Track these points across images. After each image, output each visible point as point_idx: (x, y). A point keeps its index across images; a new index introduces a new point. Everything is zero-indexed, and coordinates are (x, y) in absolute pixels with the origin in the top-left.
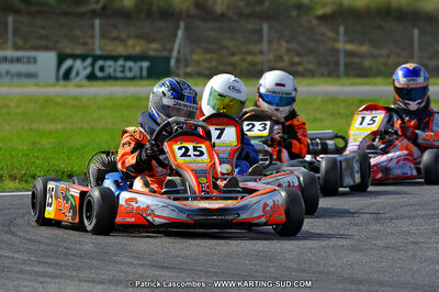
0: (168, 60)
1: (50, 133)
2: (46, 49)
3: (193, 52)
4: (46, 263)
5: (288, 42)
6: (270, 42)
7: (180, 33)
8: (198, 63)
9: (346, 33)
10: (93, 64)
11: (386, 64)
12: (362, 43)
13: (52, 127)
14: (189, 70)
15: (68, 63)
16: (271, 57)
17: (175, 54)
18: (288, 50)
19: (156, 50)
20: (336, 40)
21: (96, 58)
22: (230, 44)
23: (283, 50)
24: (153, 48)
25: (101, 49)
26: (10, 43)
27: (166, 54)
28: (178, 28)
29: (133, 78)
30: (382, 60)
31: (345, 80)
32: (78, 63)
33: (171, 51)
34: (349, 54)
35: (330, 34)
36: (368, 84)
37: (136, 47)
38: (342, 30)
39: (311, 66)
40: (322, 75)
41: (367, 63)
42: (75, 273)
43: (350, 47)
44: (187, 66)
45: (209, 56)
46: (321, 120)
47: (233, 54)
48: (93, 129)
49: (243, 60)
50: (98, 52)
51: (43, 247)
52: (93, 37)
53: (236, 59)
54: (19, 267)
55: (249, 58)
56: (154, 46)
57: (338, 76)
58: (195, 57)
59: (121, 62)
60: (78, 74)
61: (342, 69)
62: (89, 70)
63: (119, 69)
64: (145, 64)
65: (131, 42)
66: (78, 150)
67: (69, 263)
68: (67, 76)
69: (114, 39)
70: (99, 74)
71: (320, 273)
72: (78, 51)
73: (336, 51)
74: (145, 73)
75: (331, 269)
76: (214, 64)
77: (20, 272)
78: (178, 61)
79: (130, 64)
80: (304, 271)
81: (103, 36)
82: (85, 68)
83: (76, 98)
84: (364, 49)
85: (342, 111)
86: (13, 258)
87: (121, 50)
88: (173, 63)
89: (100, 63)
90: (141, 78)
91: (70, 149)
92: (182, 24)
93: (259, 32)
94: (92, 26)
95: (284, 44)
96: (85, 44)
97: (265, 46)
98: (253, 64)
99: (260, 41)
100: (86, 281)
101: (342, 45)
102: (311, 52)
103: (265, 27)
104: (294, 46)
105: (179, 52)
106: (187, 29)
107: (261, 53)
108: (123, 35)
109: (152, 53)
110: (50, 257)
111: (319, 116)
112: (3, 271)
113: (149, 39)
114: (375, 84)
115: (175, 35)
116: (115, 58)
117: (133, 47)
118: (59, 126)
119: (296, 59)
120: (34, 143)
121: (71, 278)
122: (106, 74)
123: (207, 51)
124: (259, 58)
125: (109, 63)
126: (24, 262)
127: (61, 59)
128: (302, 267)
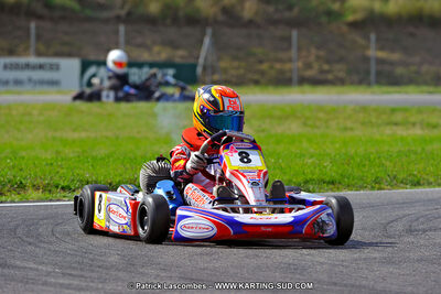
0: (194, 67)
1: (74, 141)
2: (69, 55)
3: (219, 59)
4: (70, 275)
5: (318, 48)
6: (299, 49)
7: (207, 41)
8: (225, 71)
9: (378, 40)
11: (418, 73)
12: (393, 50)
13: (76, 135)
14: (216, 77)
15: (92, 70)
16: (300, 64)
17: (201, 61)
18: (318, 58)
19: (182, 57)
20: (368, 48)
22: (259, 51)
23: (312, 58)
24: (180, 55)
26: (32, 49)
27: (191, 61)
28: (204, 34)
30: (413, 68)
31: (376, 88)
33: (198, 58)
34: (380, 61)
35: (361, 41)
36: (400, 92)
37: (163, 54)
38: (373, 37)
39: (342, 74)
40: (352, 83)
41: (399, 71)
42: (100, 286)
43: (381, 54)
44: (213, 73)
45: (236, 64)
46: (352, 129)
47: (261, 62)
48: (117, 138)
49: (272, 68)
51: (68, 259)
52: (118, 43)
53: (265, 67)
54: (44, 279)
55: (278, 66)
56: (181, 53)
57: (369, 84)
58: (223, 64)
59: (146, 70)
61: (373, 77)
63: (145, 76)
64: (171, 72)
65: (156, 49)
66: (102, 159)
67: (94, 275)
69: (139, 46)
71: (353, 286)
72: (103, 57)
73: (366, 59)
75: (364, 282)
76: (242, 71)
77: (45, 284)
78: (205, 68)
80: (335, 284)
81: (128, 42)
84: (396, 56)
85: (374, 120)
86: (37, 270)
87: (146, 56)
88: (199, 70)
91: (94, 158)
92: (209, 31)
93: (288, 39)
94: (117, 32)
95: (313, 51)
97: (293, 53)
98: (281, 72)
99: (289, 48)
101: (373, 53)
102: (341, 60)
103: (295, 34)
104: (322, 53)
105: (206, 59)
106: (214, 35)
107: (290, 60)
108: (149, 42)
109: (178, 60)
110: (74, 268)
111: (349, 124)
112: (27, 283)
113: (174, 45)
114: (406, 93)
115: (201, 42)
116: (140, 65)
117: (159, 53)
118: (83, 135)
119: (326, 67)
120: (58, 153)
123: (235, 58)
124: (287, 66)
126: (48, 274)
127: (85, 66)
128: (334, 280)
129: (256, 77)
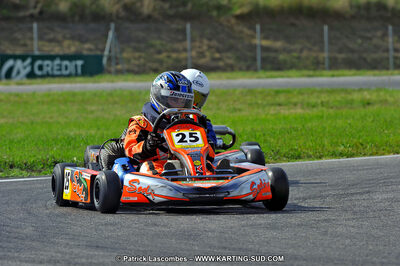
0: (100, 58)
3: (122, 51)
5: (210, 39)
6: (193, 40)
7: (111, 34)
8: (128, 61)
9: (262, 30)
10: (32, 64)
11: (299, 58)
12: (276, 39)
14: (119, 67)
15: (10, 63)
16: (194, 54)
17: (106, 53)
18: (210, 47)
19: (90, 50)
20: (253, 37)
21: (35, 58)
22: (157, 42)
23: (205, 48)
24: (87, 48)
25: (39, 50)
27: (99, 53)
28: (109, 29)
29: (69, 76)
30: (295, 54)
31: (261, 73)
32: (19, 64)
33: (103, 50)
34: (265, 49)
35: (247, 31)
36: (282, 77)
37: (71, 47)
38: (258, 27)
39: (230, 62)
40: (241, 69)
41: (282, 57)
42: (16, 255)
43: (266, 43)
44: (117, 63)
45: (137, 54)
46: (240, 110)
47: (159, 52)
49: (169, 57)
50: (37, 53)
52: (32, 39)
53: (162, 56)
55: (174, 55)
56: (87, 46)
57: (256, 70)
58: (125, 55)
59: (57, 62)
60: (18, 73)
61: (259, 63)
62: (28, 69)
63: (56, 68)
64: (80, 63)
65: (66, 43)
67: (11, 245)
68: (8, 75)
69: (51, 41)
70: (38, 72)
72: (19, 52)
73: (253, 47)
74: (79, 71)
76: (142, 61)
78: (109, 59)
79: (66, 63)
80: (225, 248)
81: (41, 38)
82: (25, 68)
83: (17, 95)
84: (278, 44)
85: (260, 101)
87: (57, 50)
88: (105, 61)
89: (38, 63)
90: (76, 75)
92: (112, 26)
93: (183, 31)
94: (31, 29)
95: (206, 42)
96: (25, 45)
97: (188, 44)
98: (178, 60)
99: (185, 39)
100: (26, 262)
101: (258, 41)
102: (231, 48)
103: (188, 26)
104: (214, 43)
105: (110, 51)
106: (117, 30)
107: (185, 50)
108: (59, 37)
109: (85, 53)
111: (238, 106)
113: (82, 40)
114: (289, 77)
115: (107, 36)
116: (52, 58)
117: (69, 47)
119: (217, 55)
121: (13, 259)
122: (44, 72)
123: (136, 50)
124: (183, 55)
125: (47, 62)
128: (224, 245)
129: (155, 65)
